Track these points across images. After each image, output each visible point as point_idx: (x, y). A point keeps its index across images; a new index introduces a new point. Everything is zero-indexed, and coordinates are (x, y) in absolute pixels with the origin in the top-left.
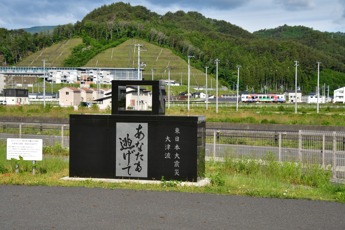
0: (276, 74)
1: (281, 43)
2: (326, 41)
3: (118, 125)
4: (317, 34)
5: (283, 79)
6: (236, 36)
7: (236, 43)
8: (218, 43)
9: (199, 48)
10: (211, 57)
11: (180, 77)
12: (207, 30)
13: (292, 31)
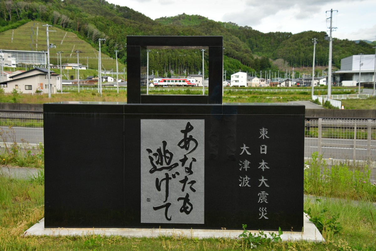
0: (178, 60)
1: (182, 30)
2: (220, 30)
3: (145, 124)
4: (212, 23)
5: (185, 65)
6: (139, 22)
7: (140, 28)
8: (122, 28)
9: (104, 33)
10: (116, 42)
11: (86, 61)
12: (111, 15)
13: (190, 20)
